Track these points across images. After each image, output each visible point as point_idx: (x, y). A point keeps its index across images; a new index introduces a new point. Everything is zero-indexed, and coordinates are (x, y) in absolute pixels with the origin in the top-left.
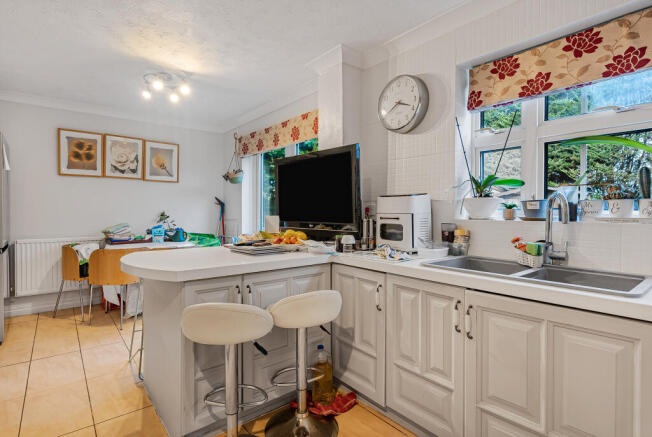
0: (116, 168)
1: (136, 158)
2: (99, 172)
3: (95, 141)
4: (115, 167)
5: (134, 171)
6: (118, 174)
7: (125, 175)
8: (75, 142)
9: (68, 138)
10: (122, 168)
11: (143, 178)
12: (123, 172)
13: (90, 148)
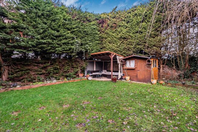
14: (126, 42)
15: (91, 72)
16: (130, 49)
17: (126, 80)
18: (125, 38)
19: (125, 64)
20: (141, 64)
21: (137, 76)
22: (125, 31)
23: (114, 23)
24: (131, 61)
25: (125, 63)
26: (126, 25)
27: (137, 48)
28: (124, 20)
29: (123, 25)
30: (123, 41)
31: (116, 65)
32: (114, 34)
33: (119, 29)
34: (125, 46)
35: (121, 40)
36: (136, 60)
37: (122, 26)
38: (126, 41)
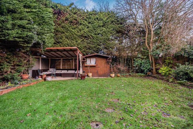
15: (41, 71)
16: (91, 48)
17: (89, 77)
18: (86, 37)
19: (85, 62)
20: (102, 62)
21: (97, 72)
22: (86, 30)
23: (75, 19)
24: (92, 59)
26: (88, 24)
27: (97, 48)
28: (86, 20)
29: (84, 23)
30: (83, 40)
31: (69, 63)
32: (73, 31)
33: (80, 27)
34: (85, 44)
35: (82, 38)
36: (97, 58)
37: (83, 25)
38: (87, 40)
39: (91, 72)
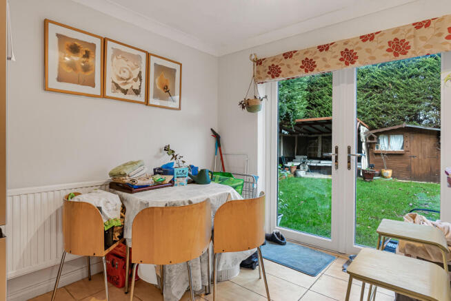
0: (118, 87)
1: (140, 76)
2: (97, 90)
3: (93, 46)
4: (116, 85)
5: (137, 92)
6: (120, 95)
7: (127, 97)
8: (69, 43)
9: (58, 35)
10: (125, 87)
11: (147, 103)
12: (125, 92)
13: (87, 55)
14: (379, 95)
16: (390, 112)
17: (384, 177)
18: (376, 87)
19: (374, 143)
21: (409, 169)
22: (378, 71)
24: (393, 137)
25: (375, 141)
27: (407, 109)
30: (371, 95)
34: (376, 104)
35: (367, 91)
36: (407, 134)
38: (379, 93)
39: (388, 168)
